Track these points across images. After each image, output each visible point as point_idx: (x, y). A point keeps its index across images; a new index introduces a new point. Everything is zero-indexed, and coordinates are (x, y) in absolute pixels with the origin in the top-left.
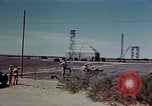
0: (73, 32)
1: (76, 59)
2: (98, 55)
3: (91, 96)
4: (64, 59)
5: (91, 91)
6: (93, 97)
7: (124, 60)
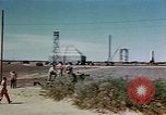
2: (84, 58)
5: (77, 98)
6: (79, 104)
7: (112, 64)
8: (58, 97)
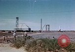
4: (13, 31)
5: (27, 47)
6: (27, 50)
8: (18, 47)
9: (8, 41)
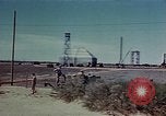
0: (68, 35)
1: (71, 65)
2: (95, 60)
3: (88, 105)
5: (88, 100)
6: (90, 106)
7: (123, 66)
8: (69, 99)
9: (46, 85)
